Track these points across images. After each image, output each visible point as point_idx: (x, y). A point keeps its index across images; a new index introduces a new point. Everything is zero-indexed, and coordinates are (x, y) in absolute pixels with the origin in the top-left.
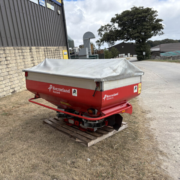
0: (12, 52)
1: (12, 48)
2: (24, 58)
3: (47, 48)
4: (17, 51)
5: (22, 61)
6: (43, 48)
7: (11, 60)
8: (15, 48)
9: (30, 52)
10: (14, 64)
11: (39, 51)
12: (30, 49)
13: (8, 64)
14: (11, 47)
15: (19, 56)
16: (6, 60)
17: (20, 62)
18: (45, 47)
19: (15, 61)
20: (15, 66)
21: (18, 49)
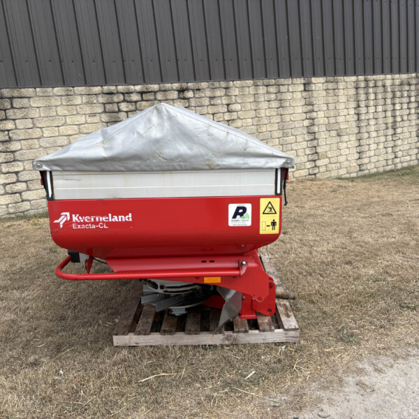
0: (247, 93)
1: (250, 82)
2: (281, 107)
3: (366, 80)
4: (262, 90)
5: (275, 114)
6: (353, 78)
7: (241, 110)
8: (259, 83)
9: (305, 90)
10: (250, 120)
11: (338, 89)
12: (305, 84)
13: (234, 120)
14: (247, 81)
15: (268, 101)
16: (229, 111)
17: (268, 115)
18: (361, 78)
19: (253, 114)
20: (251, 124)
21: (267, 86)
